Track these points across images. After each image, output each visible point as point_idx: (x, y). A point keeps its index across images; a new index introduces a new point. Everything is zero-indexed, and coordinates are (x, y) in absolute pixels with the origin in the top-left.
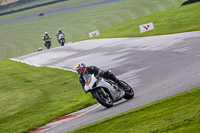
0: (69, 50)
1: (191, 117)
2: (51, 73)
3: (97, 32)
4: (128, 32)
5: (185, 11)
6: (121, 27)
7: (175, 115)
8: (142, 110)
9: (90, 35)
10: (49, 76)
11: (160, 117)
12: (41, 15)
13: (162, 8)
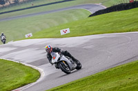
0: (11, 46)
3: (31, 34)
4: (52, 34)
9: (26, 36)
13: (75, 19)
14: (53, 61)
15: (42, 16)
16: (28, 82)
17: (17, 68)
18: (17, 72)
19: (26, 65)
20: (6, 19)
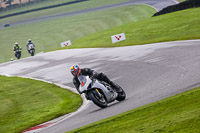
0: (41, 60)
1: (162, 127)
2: (23, 83)
3: (69, 42)
4: (100, 42)
5: (156, 22)
6: (93, 37)
7: (146, 125)
8: (114, 120)
9: (62, 45)
10: (20, 86)
11: (131, 127)
12: (7, 26)
13: (134, 19)
14: (81, 89)
15: (86, 15)
17: (49, 92)
18: (49, 97)
19: (62, 86)
20: (34, 19)
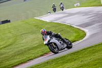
10: (54, 27)
16: (76, 40)
